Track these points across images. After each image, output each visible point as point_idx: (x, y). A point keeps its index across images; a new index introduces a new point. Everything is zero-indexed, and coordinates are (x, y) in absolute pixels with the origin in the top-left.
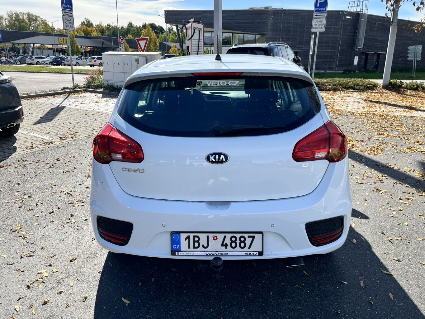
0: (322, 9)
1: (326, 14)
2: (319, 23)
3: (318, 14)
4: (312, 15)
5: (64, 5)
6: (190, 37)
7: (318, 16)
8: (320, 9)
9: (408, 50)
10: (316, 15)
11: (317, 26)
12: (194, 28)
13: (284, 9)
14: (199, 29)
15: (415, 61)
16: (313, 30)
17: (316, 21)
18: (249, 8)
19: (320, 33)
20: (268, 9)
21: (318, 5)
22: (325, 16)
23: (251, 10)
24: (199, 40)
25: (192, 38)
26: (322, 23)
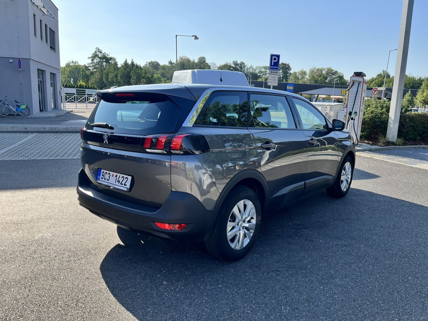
5: (272, 67)
24: (357, 91)
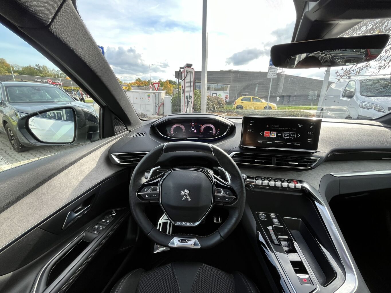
2: (273, 72)
3: (272, 66)
6: (184, 78)
7: (272, 68)
9: (309, 93)
11: (271, 74)
12: (187, 71)
13: (239, 71)
14: (191, 72)
15: (313, 100)
16: (268, 77)
17: (271, 71)
19: (274, 79)
20: (230, 71)
23: (221, 71)
24: (191, 80)
25: (185, 79)
26: (275, 72)
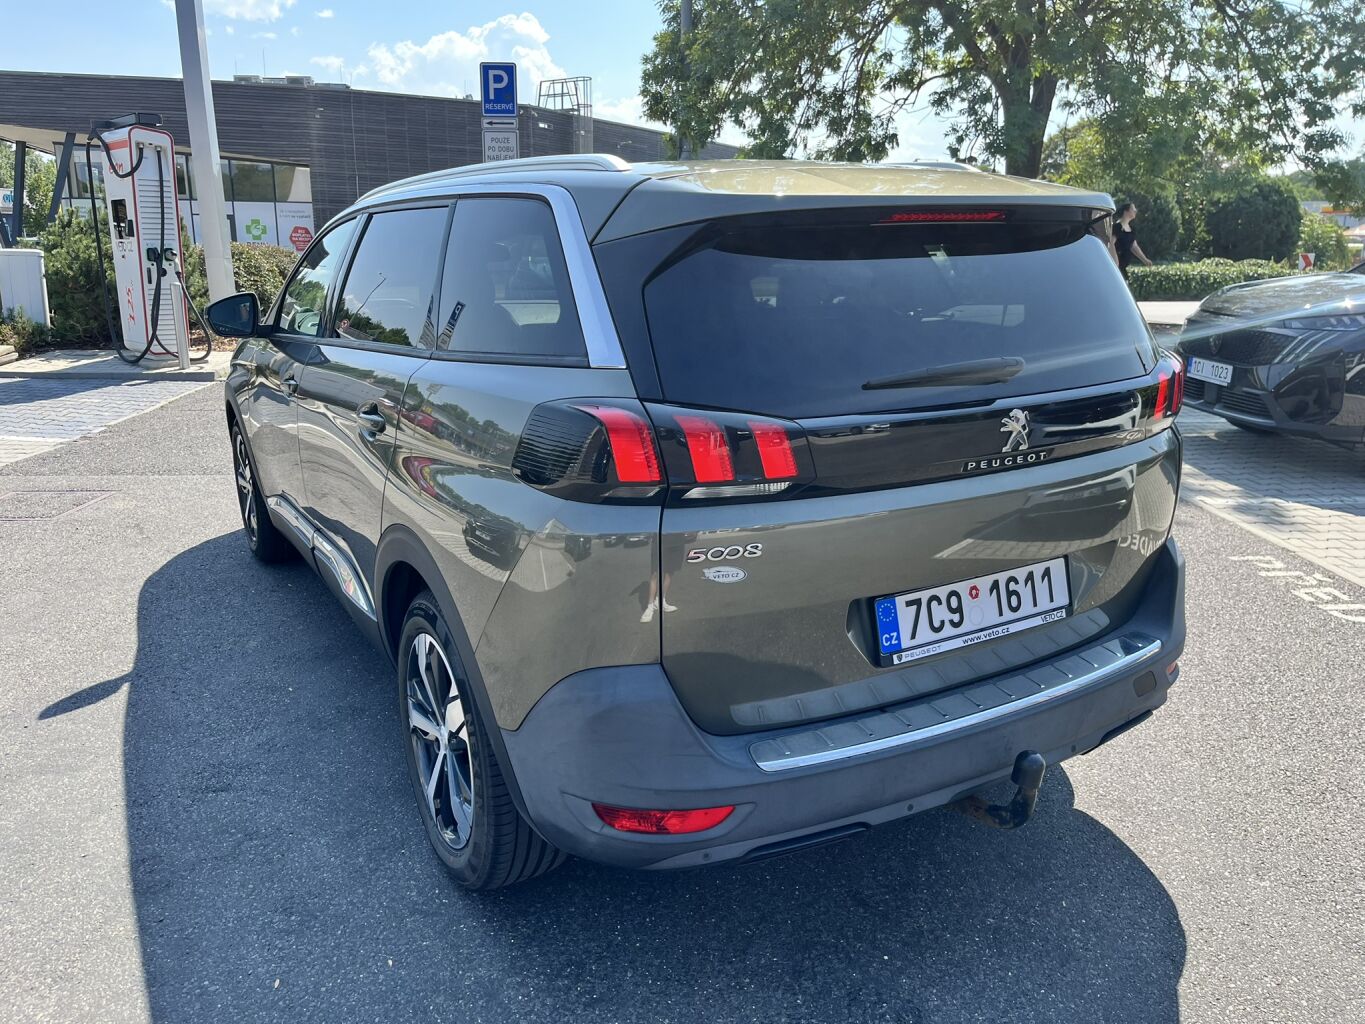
0: (503, 106)
1: (515, 121)
2: (502, 145)
3: (494, 121)
4: (479, 123)
6: (129, 170)
7: (494, 126)
8: (498, 107)
10: (490, 123)
11: (497, 153)
12: (138, 144)
13: (353, 87)
14: (156, 147)
17: (492, 140)
18: (236, 77)
20: (300, 86)
21: (492, 97)
22: (514, 126)
23: (243, 83)
24: (161, 181)
25: (135, 174)
26: (509, 145)
